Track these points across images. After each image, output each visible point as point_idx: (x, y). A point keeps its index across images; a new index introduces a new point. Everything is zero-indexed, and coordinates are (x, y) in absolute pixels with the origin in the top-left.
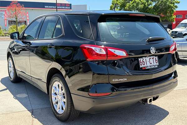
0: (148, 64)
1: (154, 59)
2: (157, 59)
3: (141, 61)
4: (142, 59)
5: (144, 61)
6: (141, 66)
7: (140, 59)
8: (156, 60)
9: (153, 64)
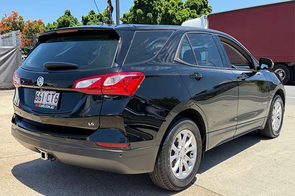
0: (45, 102)
1: (54, 96)
2: (58, 97)
3: (38, 95)
4: (40, 93)
5: (42, 95)
6: (35, 102)
7: (37, 92)
8: (56, 98)
9: (50, 103)
